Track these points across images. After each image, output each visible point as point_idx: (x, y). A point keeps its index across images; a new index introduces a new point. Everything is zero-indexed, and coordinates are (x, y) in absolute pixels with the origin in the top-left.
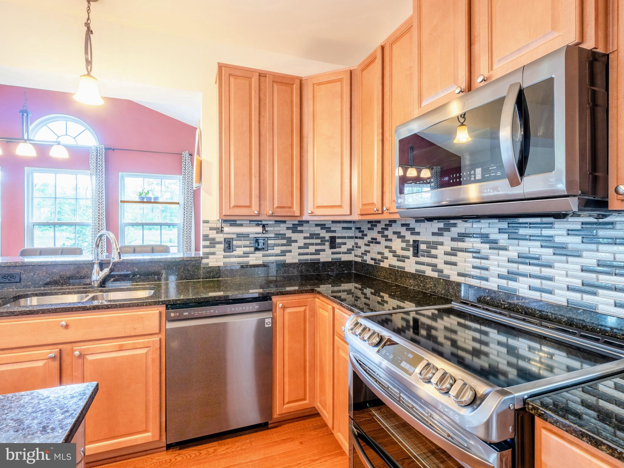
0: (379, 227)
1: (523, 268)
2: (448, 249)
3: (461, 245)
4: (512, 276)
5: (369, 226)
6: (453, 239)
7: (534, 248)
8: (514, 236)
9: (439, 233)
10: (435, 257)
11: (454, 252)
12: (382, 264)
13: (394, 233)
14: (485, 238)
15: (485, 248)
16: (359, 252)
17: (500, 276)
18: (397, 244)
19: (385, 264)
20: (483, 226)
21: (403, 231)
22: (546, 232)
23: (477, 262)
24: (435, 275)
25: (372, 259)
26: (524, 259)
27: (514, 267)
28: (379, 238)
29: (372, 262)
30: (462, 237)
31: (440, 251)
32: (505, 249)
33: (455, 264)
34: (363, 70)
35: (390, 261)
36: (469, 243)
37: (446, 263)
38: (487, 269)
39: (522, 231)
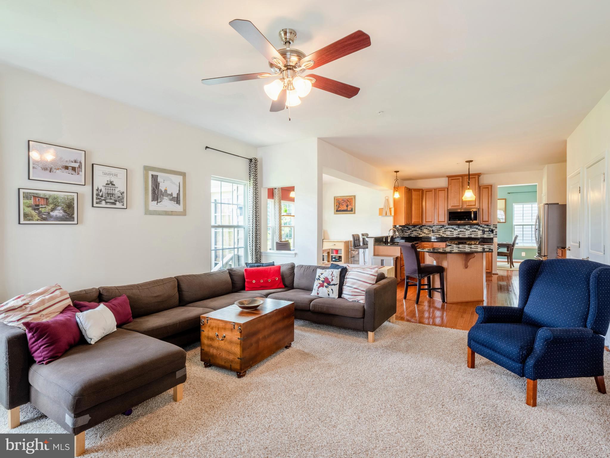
0: (418, 227)
1: (460, 233)
2: (444, 231)
3: (447, 230)
4: (459, 234)
5: (413, 226)
6: (445, 229)
7: (462, 230)
8: (459, 228)
9: (441, 228)
10: (440, 233)
11: (445, 231)
12: (419, 236)
13: (424, 228)
14: (453, 228)
15: (453, 230)
16: (407, 234)
17: (456, 235)
18: (426, 231)
19: (421, 236)
20: (453, 227)
21: (428, 228)
22: (464, 227)
23: (451, 233)
24: (440, 236)
25: (414, 235)
26: (461, 231)
27: (459, 233)
28: (418, 229)
29: (415, 236)
30: (447, 228)
31: (441, 231)
32: (457, 230)
33: (446, 234)
34: (426, 191)
35: (423, 235)
36: (449, 229)
37: (443, 234)
38: (453, 234)
39: (460, 227)
